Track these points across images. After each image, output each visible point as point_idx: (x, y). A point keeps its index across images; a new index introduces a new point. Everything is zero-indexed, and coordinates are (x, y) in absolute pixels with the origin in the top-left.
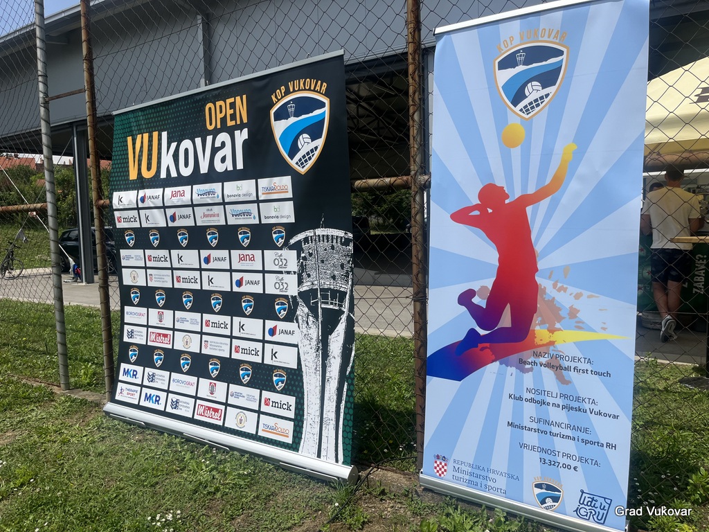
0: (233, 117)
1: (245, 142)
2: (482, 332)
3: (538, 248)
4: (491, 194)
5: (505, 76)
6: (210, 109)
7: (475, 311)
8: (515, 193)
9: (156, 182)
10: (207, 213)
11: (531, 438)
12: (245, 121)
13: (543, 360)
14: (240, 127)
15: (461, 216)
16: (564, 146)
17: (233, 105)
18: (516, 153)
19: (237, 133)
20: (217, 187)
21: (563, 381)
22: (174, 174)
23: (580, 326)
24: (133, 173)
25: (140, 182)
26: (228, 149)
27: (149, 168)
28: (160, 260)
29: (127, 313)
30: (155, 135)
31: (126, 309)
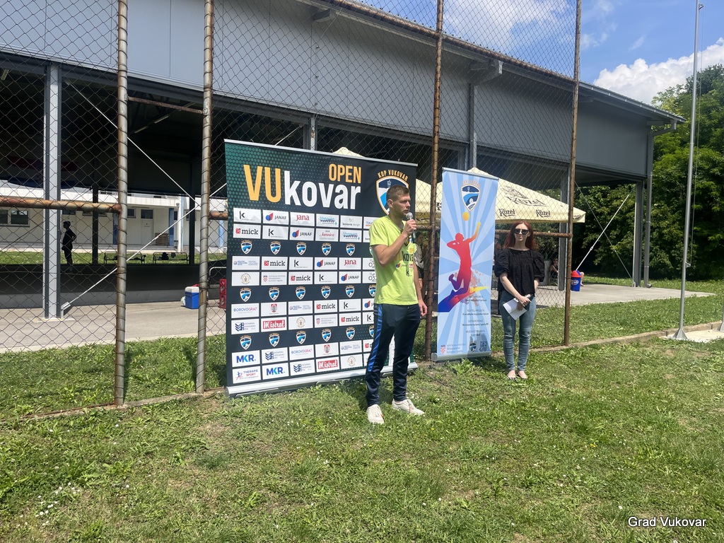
0: (351, 177)
1: (358, 195)
2: (456, 291)
3: (472, 258)
4: (459, 237)
5: (464, 194)
6: (333, 168)
7: (453, 282)
8: (466, 238)
9: (280, 206)
10: (325, 233)
11: (469, 328)
12: (359, 182)
13: (472, 299)
14: (356, 185)
15: (450, 245)
16: (478, 223)
17: (351, 171)
18: (467, 222)
19: (353, 188)
20: (336, 217)
21: (477, 305)
22: (298, 203)
23: (481, 285)
24: (254, 195)
25: (263, 204)
26: (345, 196)
27: (274, 194)
28: (278, 264)
29: (235, 310)
30: (278, 171)
31: (234, 306)
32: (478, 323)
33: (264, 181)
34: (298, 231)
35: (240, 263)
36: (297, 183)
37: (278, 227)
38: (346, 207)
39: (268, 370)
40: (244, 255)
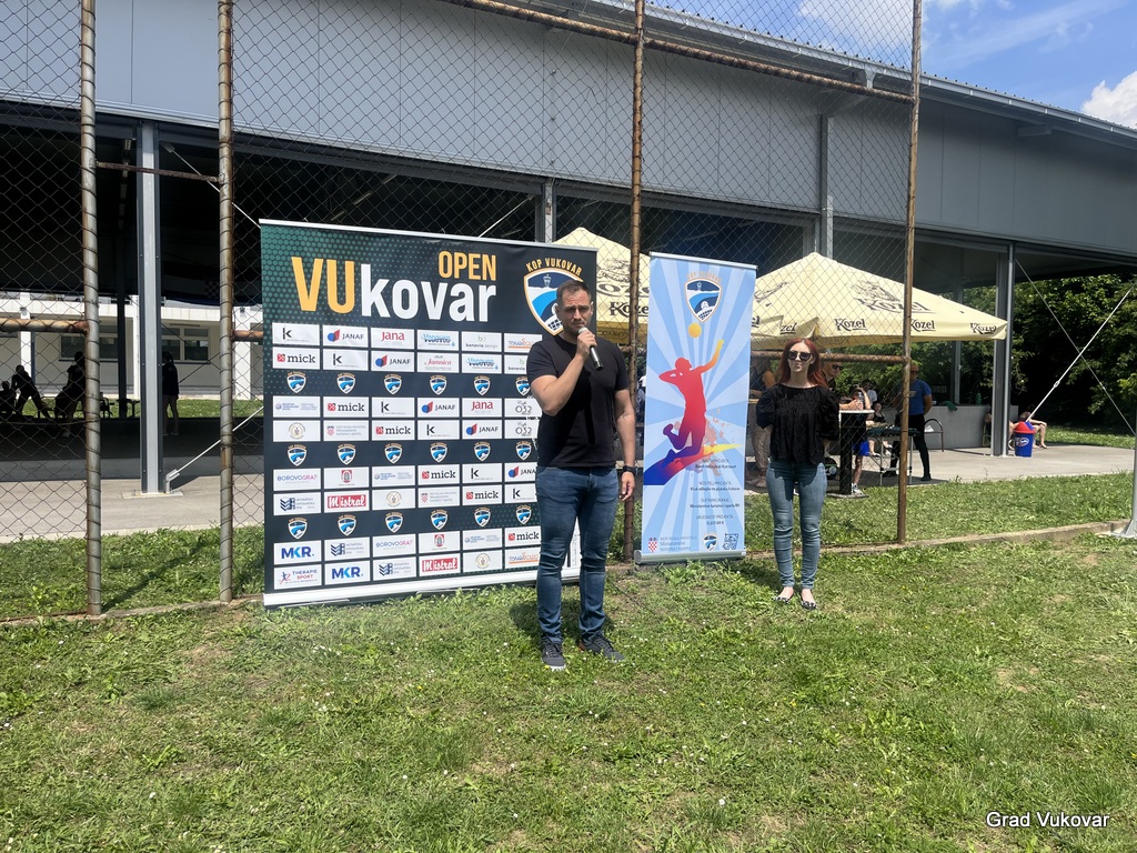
0: (478, 272)
1: (491, 299)
2: (677, 451)
3: (707, 398)
4: (682, 364)
5: (691, 294)
6: (445, 257)
7: (672, 438)
8: (695, 365)
9: (354, 318)
10: (433, 359)
11: (702, 511)
12: (493, 278)
13: (707, 464)
14: (488, 283)
15: (665, 377)
16: (718, 341)
17: (478, 261)
18: (696, 341)
19: (482, 288)
20: (453, 335)
21: (717, 474)
22: (384, 313)
23: (725, 442)
24: (308, 303)
25: (324, 315)
26: (468, 301)
27: (341, 300)
28: (352, 408)
29: (279, 478)
30: (350, 266)
31: (277, 473)
32: (720, 503)
33: (326, 280)
34: (386, 357)
35: (287, 406)
36: (382, 283)
37: (350, 352)
38: (471, 318)
39: (334, 571)
40: (292, 394)
